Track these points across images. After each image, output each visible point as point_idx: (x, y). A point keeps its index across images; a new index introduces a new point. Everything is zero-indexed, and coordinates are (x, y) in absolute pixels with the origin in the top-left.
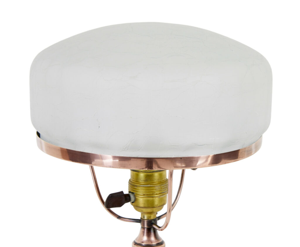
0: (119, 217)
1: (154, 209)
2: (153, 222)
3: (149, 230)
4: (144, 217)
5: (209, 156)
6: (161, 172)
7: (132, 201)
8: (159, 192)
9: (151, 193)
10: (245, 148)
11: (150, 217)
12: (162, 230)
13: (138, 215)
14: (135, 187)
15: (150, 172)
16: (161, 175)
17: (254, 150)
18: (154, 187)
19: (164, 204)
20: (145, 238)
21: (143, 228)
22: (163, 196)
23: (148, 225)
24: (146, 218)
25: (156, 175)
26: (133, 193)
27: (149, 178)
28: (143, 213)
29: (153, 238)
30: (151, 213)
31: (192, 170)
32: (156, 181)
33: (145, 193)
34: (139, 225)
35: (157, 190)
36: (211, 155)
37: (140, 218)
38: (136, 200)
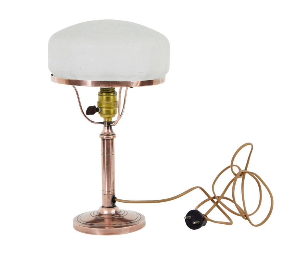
0: (92, 122)
1: (111, 116)
2: (110, 123)
3: (108, 127)
4: (105, 120)
5: (138, 82)
6: (114, 96)
7: (99, 111)
8: (113, 106)
9: (109, 107)
10: (156, 80)
11: (108, 120)
12: (115, 125)
13: (102, 120)
14: (101, 104)
15: (109, 96)
16: (114, 98)
17: (161, 82)
18: (111, 103)
19: (116, 113)
20: (106, 131)
21: (105, 126)
22: (115, 109)
23: (107, 124)
24: (106, 121)
25: (112, 97)
26: (100, 107)
27: (108, 99)
28: (105, 118)
29: (110, 131)
30: (109, 118)
31: (130, 88)
32: (112, 100)
33: (106, 107)
34: (103, 125)
35: (112, 105)
36: (140, 81)
37: (103, 122)
38: (101, 110)
